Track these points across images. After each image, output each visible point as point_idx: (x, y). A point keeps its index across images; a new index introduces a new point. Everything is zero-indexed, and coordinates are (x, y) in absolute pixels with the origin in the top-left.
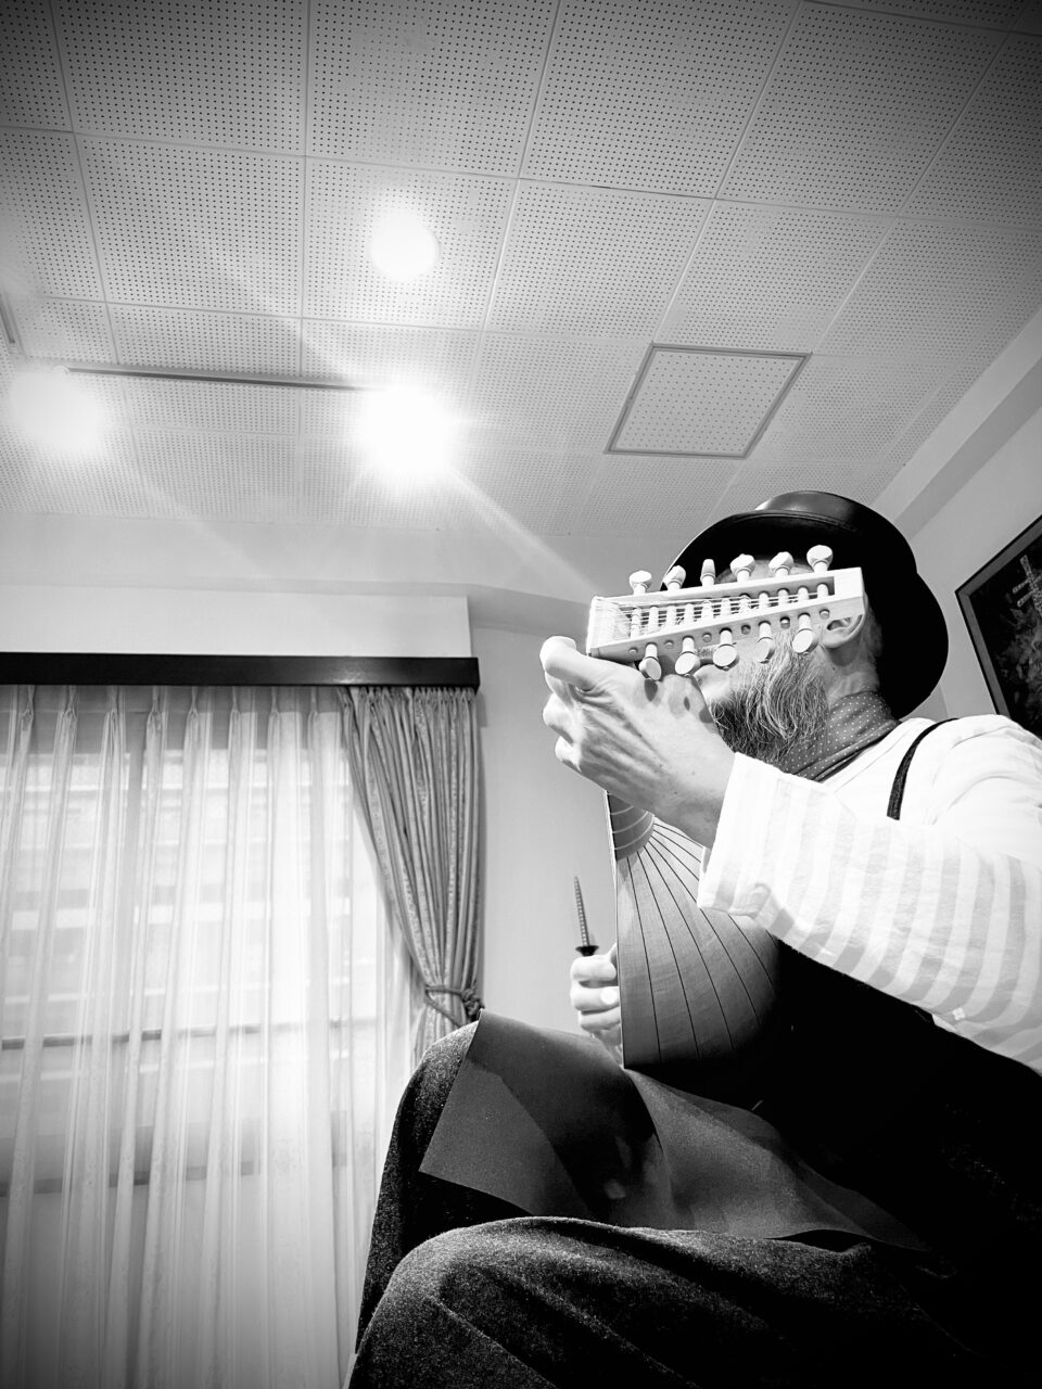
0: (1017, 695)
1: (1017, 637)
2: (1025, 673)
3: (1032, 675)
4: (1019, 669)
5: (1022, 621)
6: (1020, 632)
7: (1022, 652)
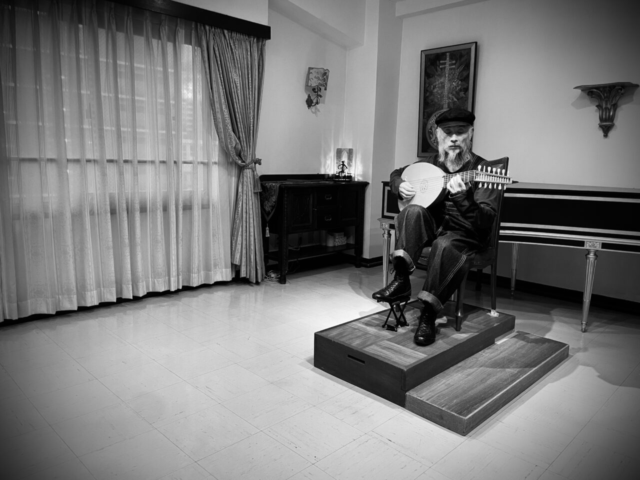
0: (428, 94)
1: (436, 76)
2: (434, 89)
3: (435, 90)
4: (432, 86)
5: (439, 73)
6: (437, 75)
7: (436, 82)
